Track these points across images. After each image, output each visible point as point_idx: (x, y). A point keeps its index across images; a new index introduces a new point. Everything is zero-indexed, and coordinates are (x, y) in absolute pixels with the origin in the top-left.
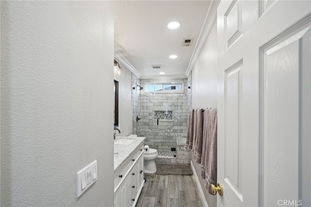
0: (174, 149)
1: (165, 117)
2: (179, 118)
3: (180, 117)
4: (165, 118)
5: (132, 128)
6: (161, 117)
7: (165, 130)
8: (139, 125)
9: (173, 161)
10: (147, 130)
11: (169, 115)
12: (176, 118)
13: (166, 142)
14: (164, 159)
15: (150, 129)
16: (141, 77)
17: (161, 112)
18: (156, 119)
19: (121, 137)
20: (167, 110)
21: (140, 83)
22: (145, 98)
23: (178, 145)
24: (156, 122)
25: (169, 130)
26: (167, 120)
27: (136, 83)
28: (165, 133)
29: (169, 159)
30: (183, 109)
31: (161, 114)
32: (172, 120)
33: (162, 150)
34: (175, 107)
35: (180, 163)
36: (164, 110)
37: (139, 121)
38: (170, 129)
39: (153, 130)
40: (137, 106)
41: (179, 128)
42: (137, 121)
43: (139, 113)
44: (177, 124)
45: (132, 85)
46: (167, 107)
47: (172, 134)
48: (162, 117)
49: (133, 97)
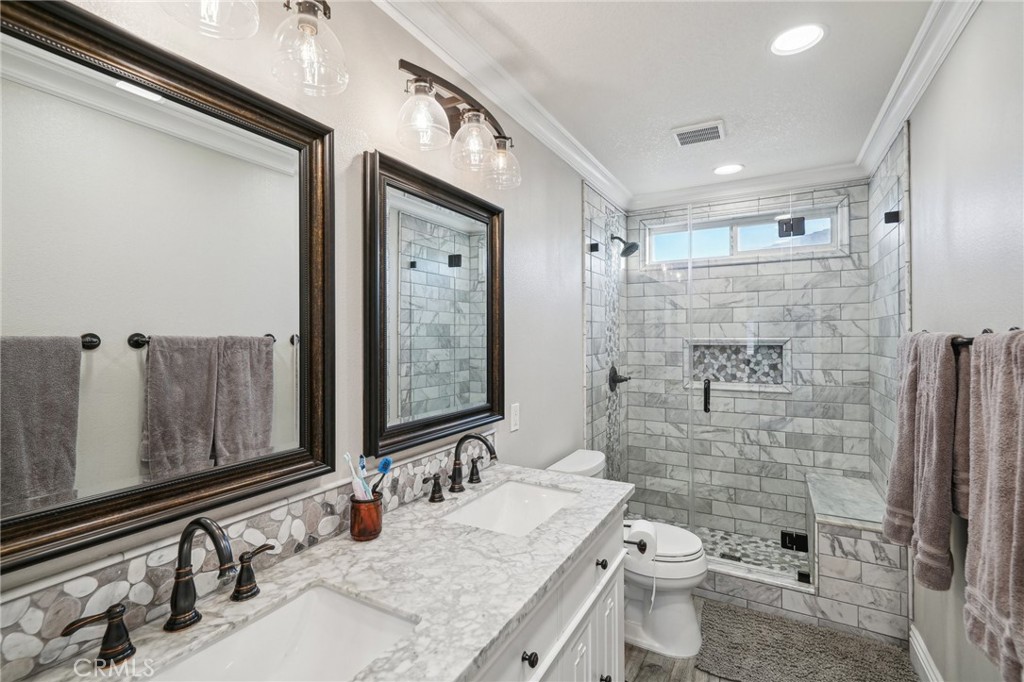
0: (795, 542)
1: (743, 371)
2: (819, 377)
3: (825, 371)
4: (745, 376)
5: (586, 418)
6: (723, 373)
7: (745, 432)
8: (624, 403)
9: (796, 603)
10: (658, 427)
11: (765, 362)
12: (806, 377)
13: (753, 488)
14: (740, 583)
15: (672, 423)
16: (631, 201)
17: (723, 349)
18: (695, 378)
19: (510, 473)
20: (750, 341)
21: (627, 230)
22: (649, 289)
23: (823, 525)
24: (695, 393)
25: (764, 437)
26: (756, 388)
27: (606, 225)
28: (747, 449)
29: (769, 587)
30: (842, 336)
31: (722, 359)
32: (780, 389)
33: (729, 525)
34: (798, 328)
35: (839, 620)
36: (740, 339)
37: (622, 386)
38: (770, 430)
39: (684, 427)
40: (610, 324)
41: (822, 426)
42: (612, 389)
43: (624, 356)
44: (812, 409)
45: (587, 233)
46: (752, 327)
47: (782, 455)
48: (729, 371)
49: (588, 284)
